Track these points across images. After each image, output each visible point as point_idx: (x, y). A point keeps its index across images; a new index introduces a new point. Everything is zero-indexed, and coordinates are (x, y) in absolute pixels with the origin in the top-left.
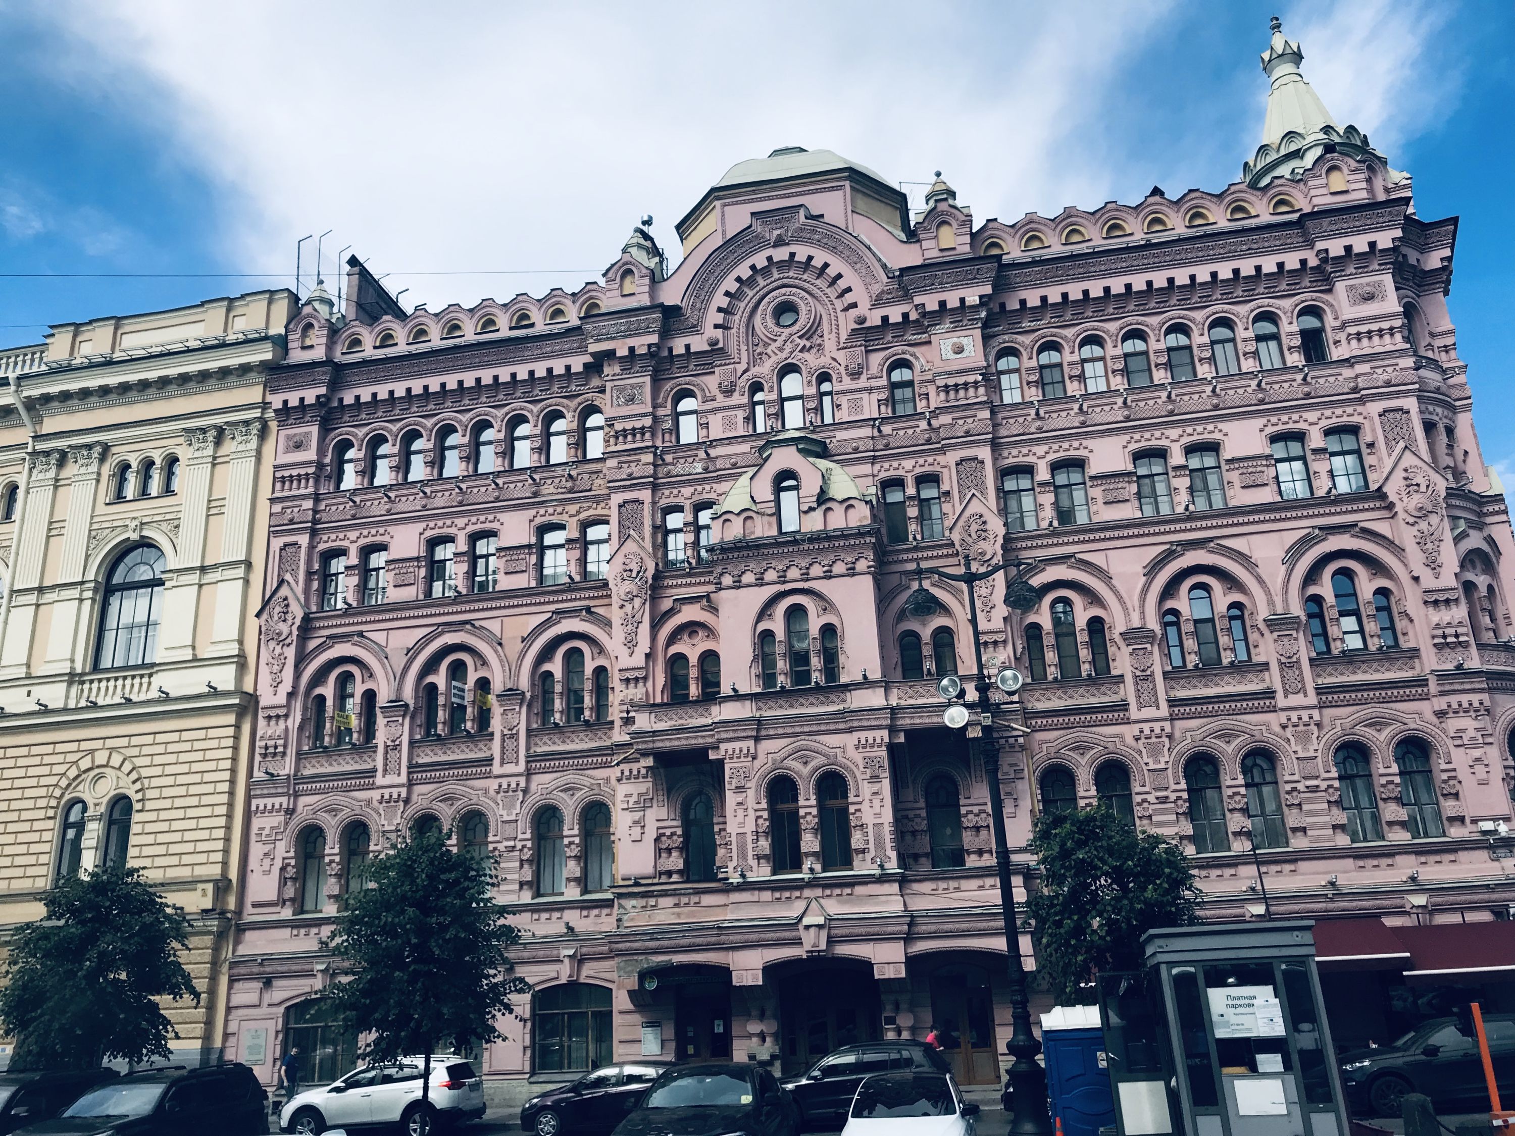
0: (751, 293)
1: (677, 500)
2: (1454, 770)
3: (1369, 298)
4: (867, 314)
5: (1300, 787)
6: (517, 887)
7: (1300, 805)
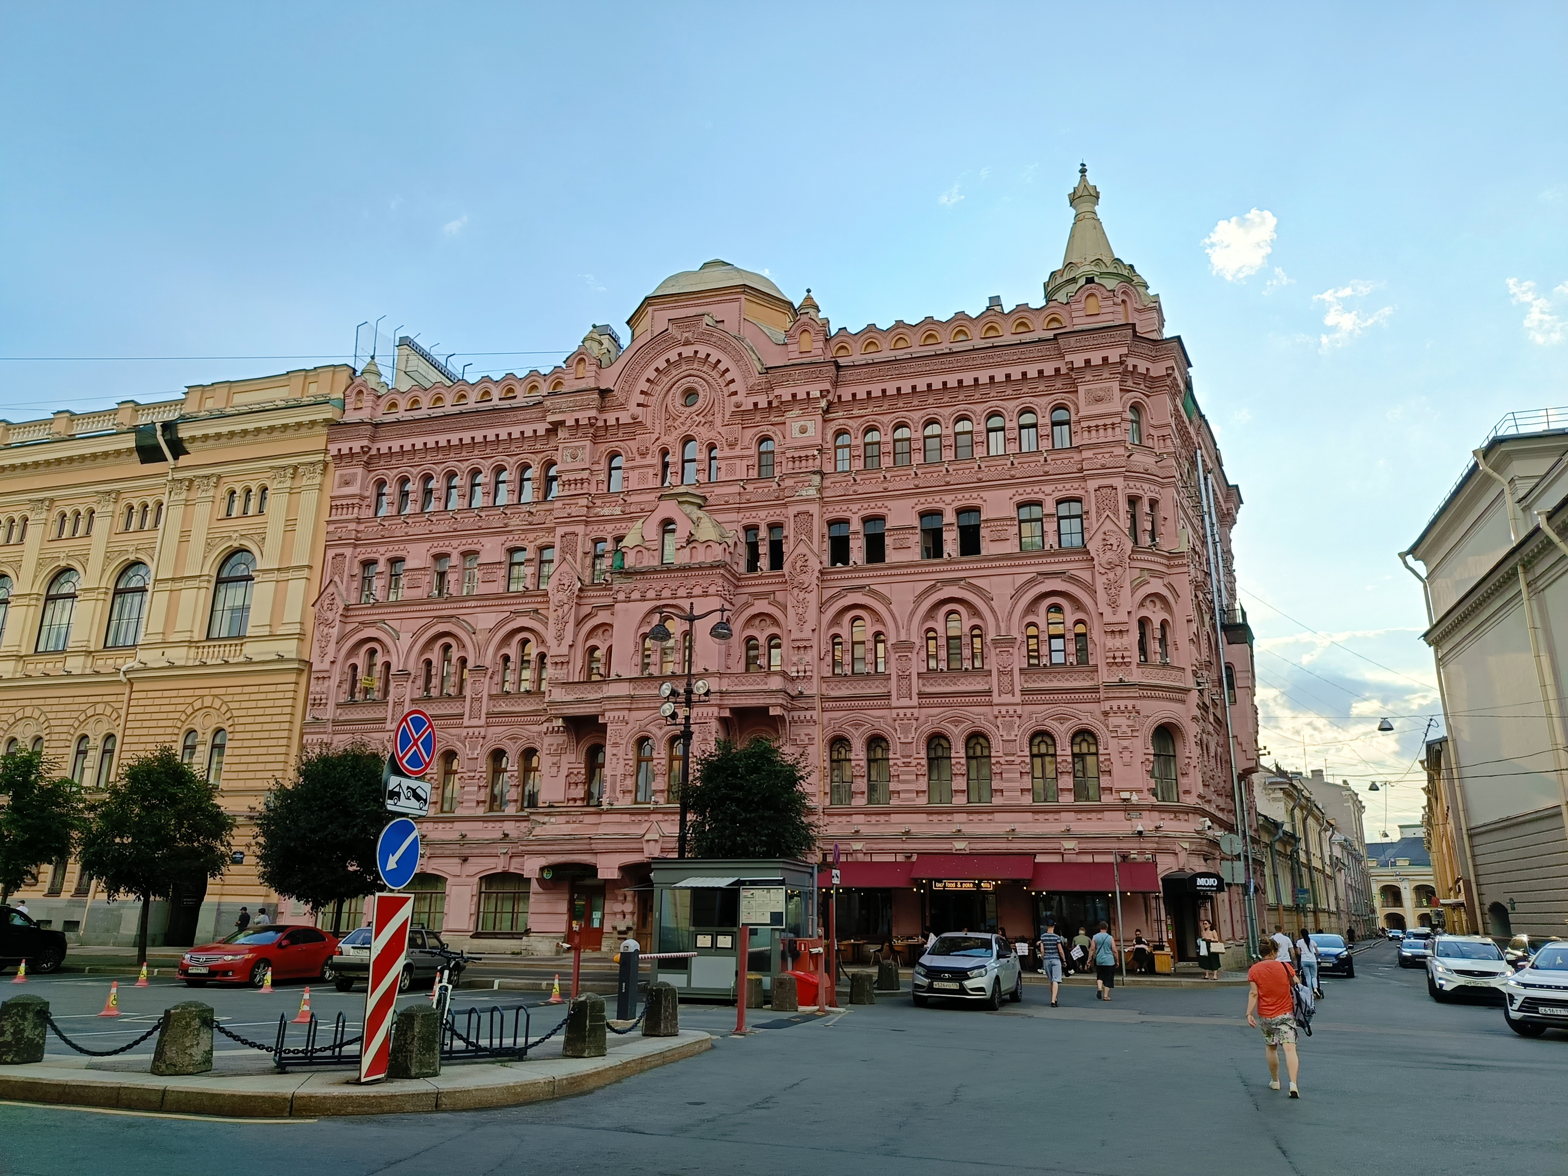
0: (666, 380)
1: (602, 533)
2: (1109, 754)
3: (1099, 400)
4: (743, 400)
5: (1002, 760)
6: (475, 804)
7: (1001, 773)
